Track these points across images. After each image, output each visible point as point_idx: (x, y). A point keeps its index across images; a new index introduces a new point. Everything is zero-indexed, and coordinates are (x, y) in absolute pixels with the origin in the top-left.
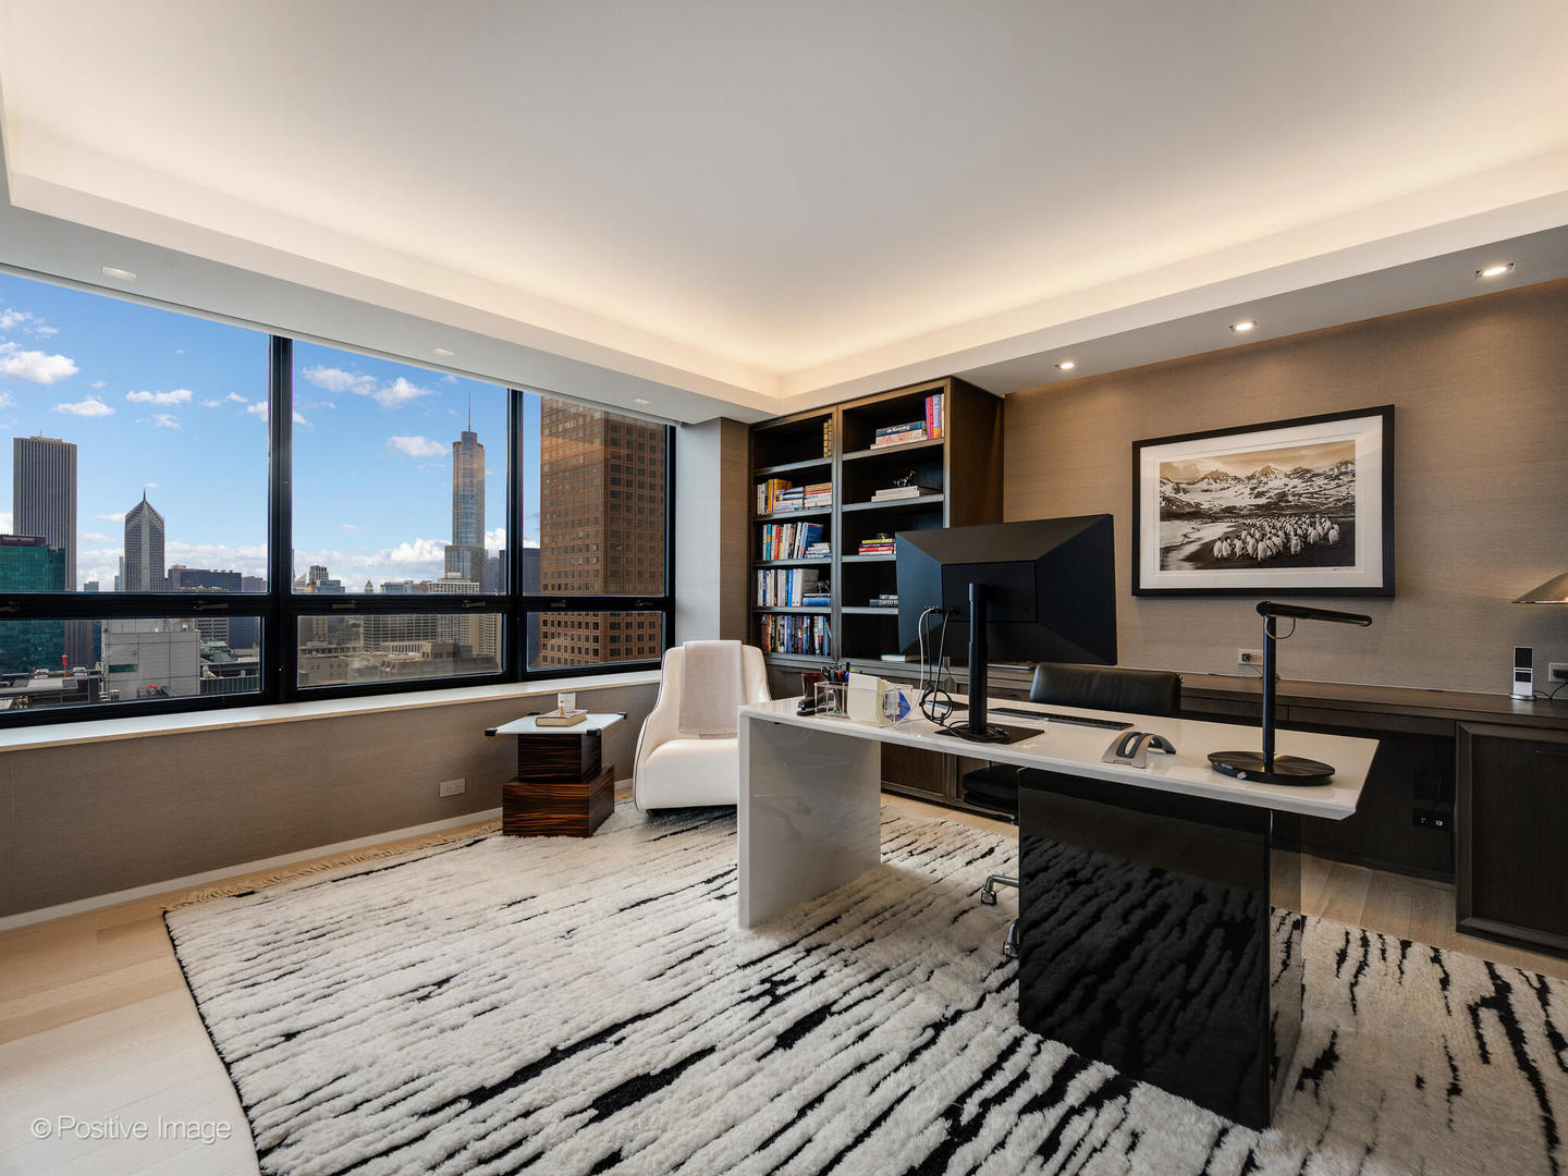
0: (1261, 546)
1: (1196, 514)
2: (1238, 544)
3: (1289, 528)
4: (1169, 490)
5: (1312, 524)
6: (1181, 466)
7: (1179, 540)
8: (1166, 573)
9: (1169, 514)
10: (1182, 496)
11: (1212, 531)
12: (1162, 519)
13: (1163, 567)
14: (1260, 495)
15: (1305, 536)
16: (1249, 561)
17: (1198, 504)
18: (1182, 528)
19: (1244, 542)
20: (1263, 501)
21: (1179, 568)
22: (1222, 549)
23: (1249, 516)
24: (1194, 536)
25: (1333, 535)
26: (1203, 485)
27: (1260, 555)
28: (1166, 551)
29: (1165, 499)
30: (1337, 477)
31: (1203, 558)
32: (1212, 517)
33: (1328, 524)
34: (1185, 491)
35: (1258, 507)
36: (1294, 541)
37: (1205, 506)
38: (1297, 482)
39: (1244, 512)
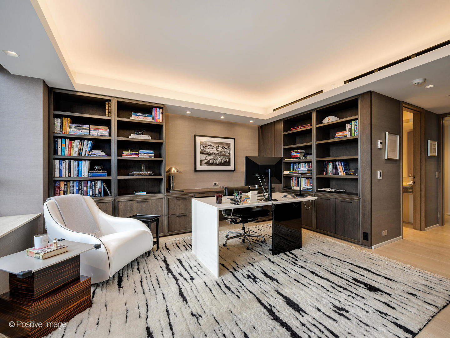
0: (218, 161)
1: (207, 153)
2: (214, 160)
3: (222, 158)
4: (202, 147)
5: (225, 158)
6: (204, 142)
7: (204, 159)
8: (201, 166)
9: (202, 153)
10: (204, 149)
11: (210, 157)
12: (201, 154)
13: (201, 165)
14: (217, 151)
15: (224, 160)
16: (215, 164)
17: (207, 151)
18: (205, 156)
19: (215, 160)
20: (218, 152)
21: (204, 165)
22: (211, 161)
23: (216, 155)
24: (207, 158)
25: (228, 160)
26: (208, 147)
27: (218, 163)
28: (201, 161)
29: (201, 149)
30: (228, 149)
31: (208, 163)
32: (210, 154)
33: (227, 158)
34: (205, 148)
35: (217, 153)
36: (223, 161)
37: (209, 152)
38: (223, 149)
39: (215, 154)
